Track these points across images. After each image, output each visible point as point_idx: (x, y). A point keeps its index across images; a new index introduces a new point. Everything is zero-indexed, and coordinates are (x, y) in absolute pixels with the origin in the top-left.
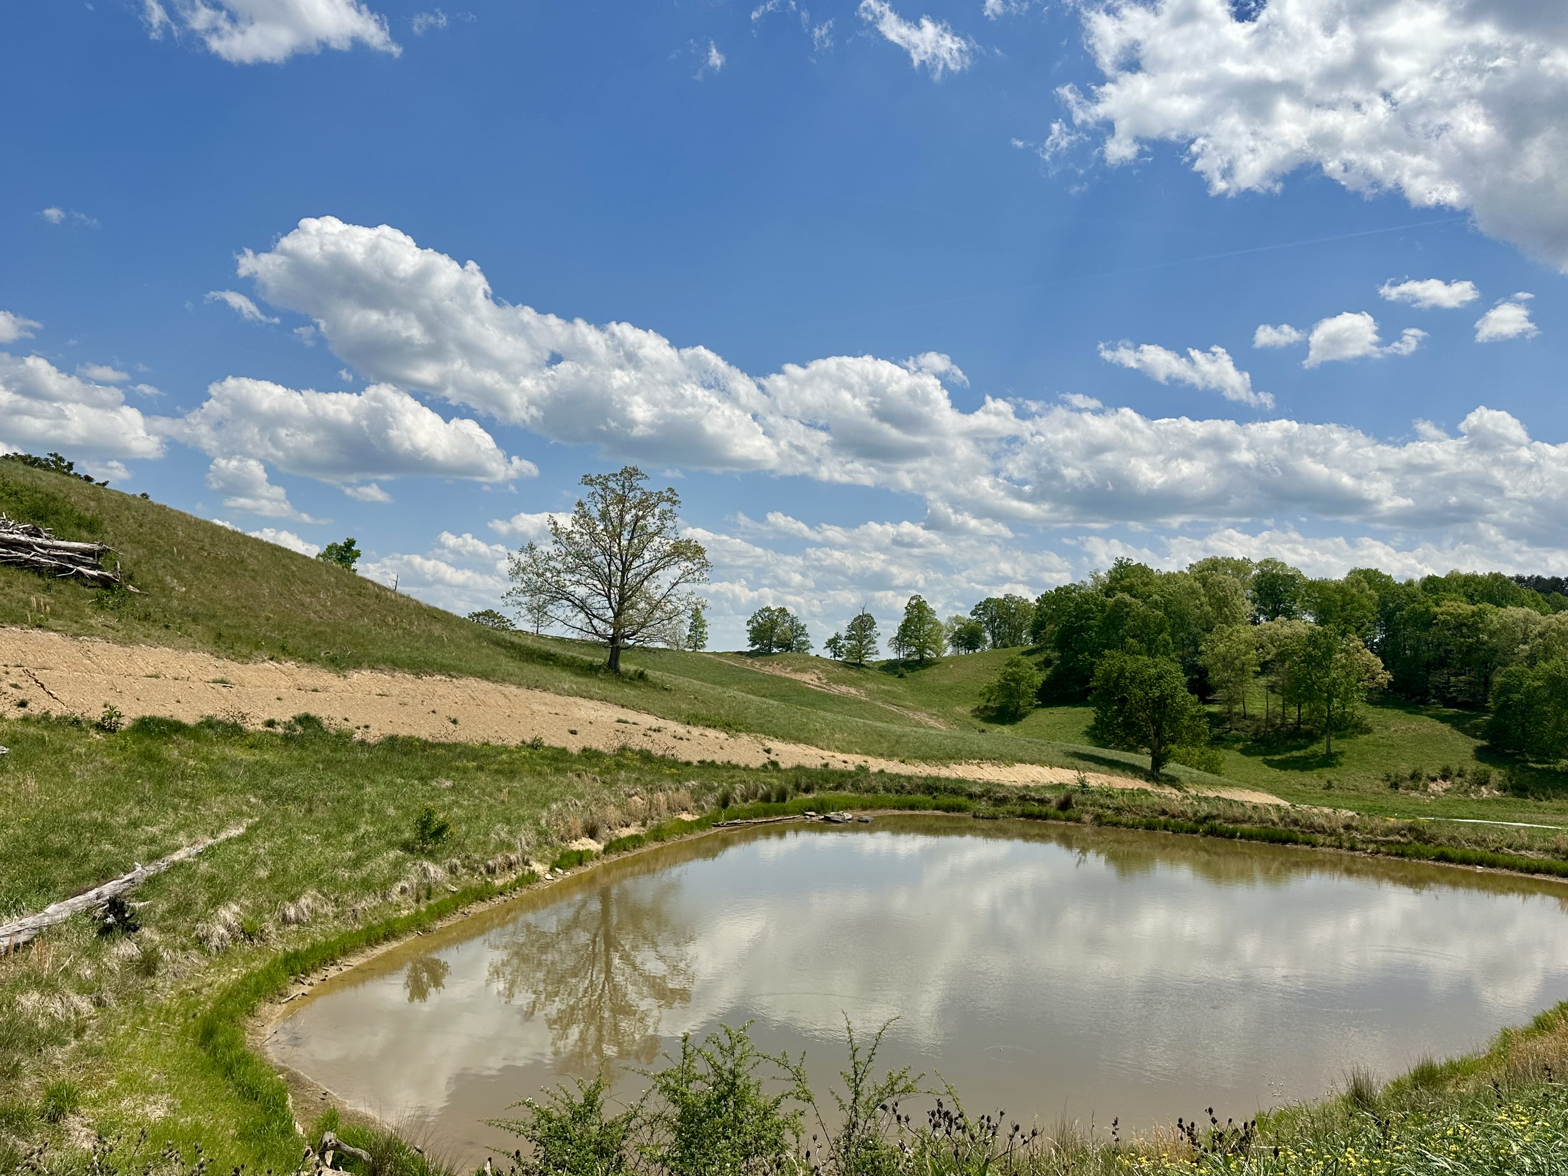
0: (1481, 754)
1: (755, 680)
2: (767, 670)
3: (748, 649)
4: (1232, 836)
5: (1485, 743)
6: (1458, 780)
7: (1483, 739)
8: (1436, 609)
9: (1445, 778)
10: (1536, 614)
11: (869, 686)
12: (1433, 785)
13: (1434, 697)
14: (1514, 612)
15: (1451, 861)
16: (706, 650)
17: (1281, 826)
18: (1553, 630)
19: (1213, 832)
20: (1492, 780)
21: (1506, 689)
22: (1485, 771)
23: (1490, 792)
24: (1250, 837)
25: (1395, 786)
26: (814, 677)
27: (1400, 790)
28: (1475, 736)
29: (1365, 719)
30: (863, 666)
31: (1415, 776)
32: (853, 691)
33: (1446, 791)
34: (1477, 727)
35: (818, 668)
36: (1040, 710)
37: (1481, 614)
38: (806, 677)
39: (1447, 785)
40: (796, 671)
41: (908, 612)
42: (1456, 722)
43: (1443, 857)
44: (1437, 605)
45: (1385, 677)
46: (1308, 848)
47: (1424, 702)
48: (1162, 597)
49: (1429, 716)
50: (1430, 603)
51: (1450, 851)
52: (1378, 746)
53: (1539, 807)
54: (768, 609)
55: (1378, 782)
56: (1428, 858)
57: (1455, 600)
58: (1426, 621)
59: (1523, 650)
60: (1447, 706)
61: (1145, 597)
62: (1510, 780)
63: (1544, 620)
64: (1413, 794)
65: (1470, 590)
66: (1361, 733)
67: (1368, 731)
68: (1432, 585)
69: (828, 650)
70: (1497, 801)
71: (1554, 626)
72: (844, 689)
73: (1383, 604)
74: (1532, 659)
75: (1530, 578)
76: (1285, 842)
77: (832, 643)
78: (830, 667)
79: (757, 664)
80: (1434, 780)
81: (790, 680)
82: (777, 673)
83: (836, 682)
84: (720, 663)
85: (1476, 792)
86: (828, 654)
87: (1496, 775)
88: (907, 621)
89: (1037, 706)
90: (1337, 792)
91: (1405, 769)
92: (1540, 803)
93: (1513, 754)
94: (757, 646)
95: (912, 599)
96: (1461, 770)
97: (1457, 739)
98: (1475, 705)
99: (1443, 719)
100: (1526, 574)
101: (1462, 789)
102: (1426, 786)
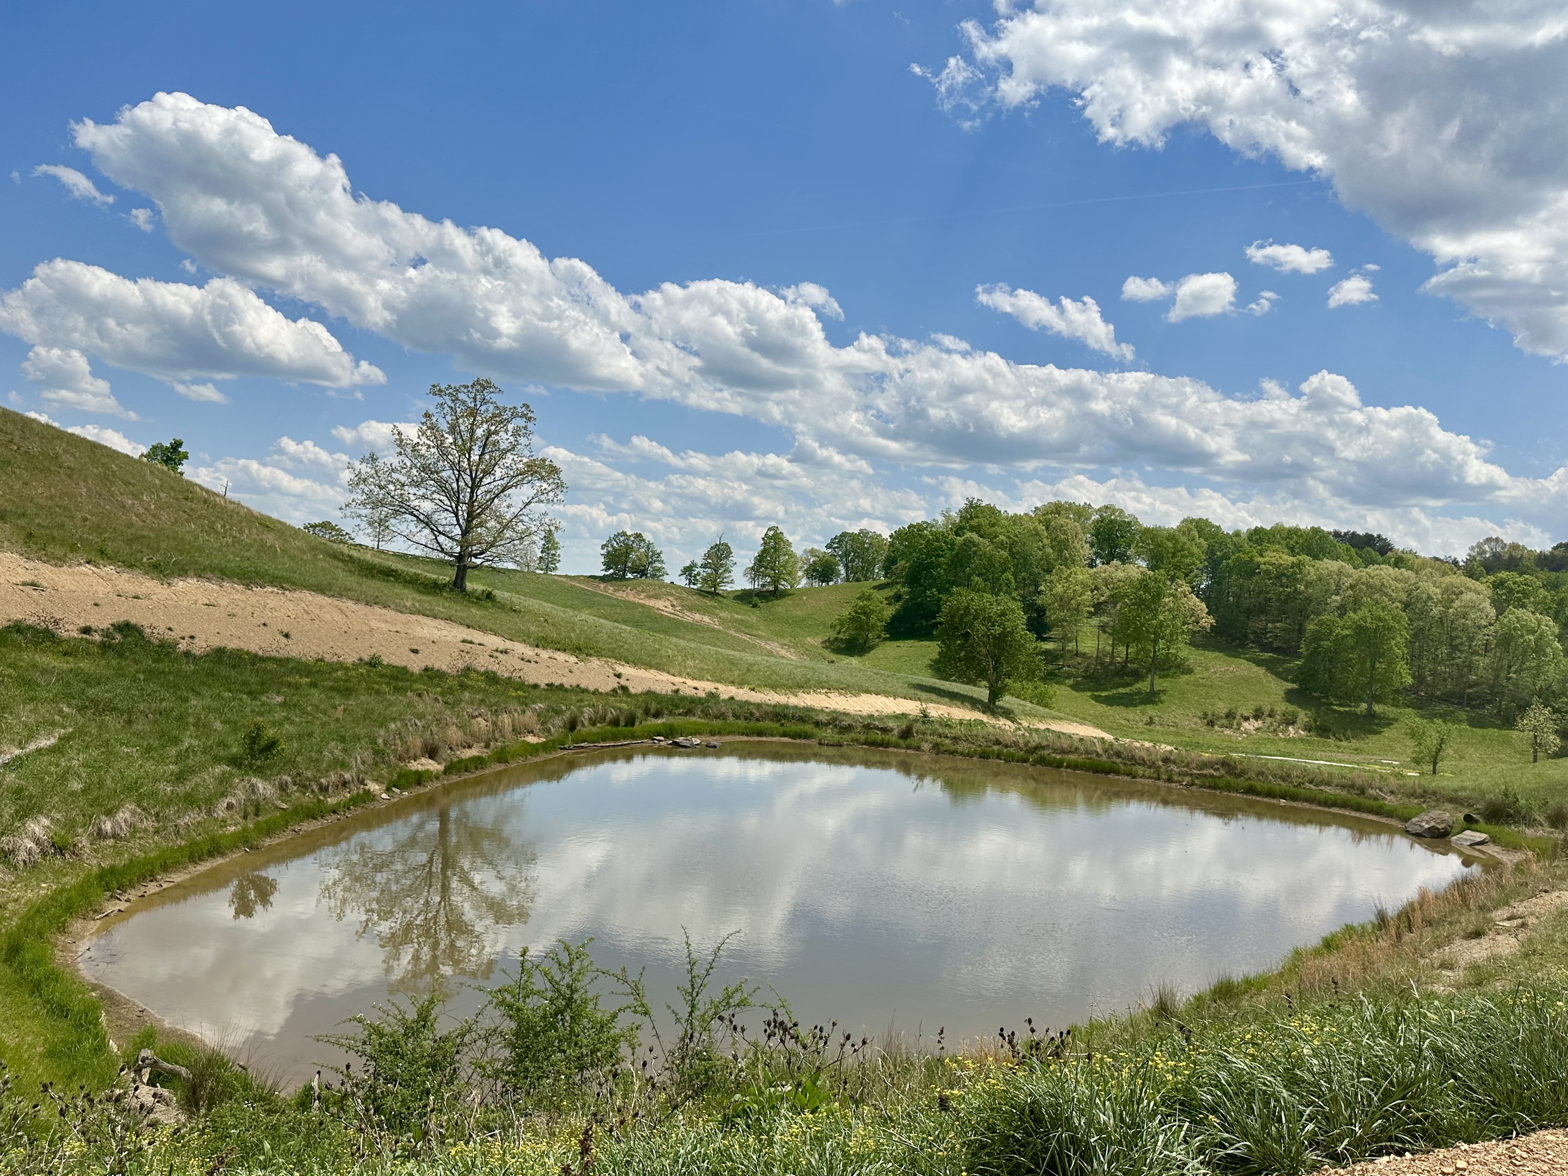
0: (1290, 696)
1: (608, 605)
2: (621, 595)
3: (602, 574)
4: (1058, 765)
5: (1295, 686)
6: (1269, 720)
7: (1294, 682)
8: (1260, 559)
9: (1257, 717)
10: (1348, 568)
11: (724, 614)
12: (1245, 724)
13: (1252, 642)
14: (1329, 565)
15: (1258, 794)
16: (558, 573)
17: (1104, 758)
18: (1363, 583)
19: (1042, 761)
20: (1299, 721)
21: (1317, 637)
22: (1293, 712)
23: (1297, 732)
24: (1075, 766)
25: (1211, 724)
26: (668, 604)
27: (1216, 727)
28: (1287, 680)
29: (1188, 659)
30: (718, 594)
31: (1230, 715)
32: (706, 619)
33: (1257, 729)
34: (1288, 671)
35: (672, 595)
36: (888, 643)
37: (1299, 565)
38: (659, 604)
39: (1259, 724)
40: (650, 597)
41: (765, 543)
42: (1271, 667)
43: (1251, 790)
44: (1261, 555)
45: (1208, 621)
46: (1128, 778)
47: (1243, 646)
48: (1009, 537)
49: (1247, 659)
50: (1255, 553)
51: (1257, 785)
52: (1198, 686)
53: (1339, 747)
54: (624, 534)
55: (1196, 719)
56: (1237, 791)
57: (1277, 551)
58: (1249, 570)
59: (1335, 601)
60: (1264, 650)
61: (992, 538)
62: (1315, 721)
63: (1356, 574)
64: (1228, 732)
65: (1292, 542)
66: (1183, 673)
67: (1190, 671)
68: (1258, 536)
69: (684, 577)
70: (1302, 740)
71: (1364, 580)
72: (698, 617)
73: (1211, 552)
74: (1342, 610)
75: (1346, 534)
76: (1108, 772)
77: (688, 571)
78: (685, 595)
79: (611, 589)
80: (1247, 719)
81: (643, 606)
82: (631, 598)
83: (690, 610)
84: (573, 587)
85: (1283, 732)
86: (682, 582)
87: (1303, 716)
88: (764, 551)
89: (886, 639)
90: (1158, 728)
91: (1222, 708)
92: (1339, 743)
93: (1319, 698)
94: (611, 571)
95: (769, 529)
96: (1272, 711)
97: (1270, 682)
98: (1288, 650)
99: (1259, 663)
100: (1343, 530)
101: (1272, 729)
102: (1239, 725)
